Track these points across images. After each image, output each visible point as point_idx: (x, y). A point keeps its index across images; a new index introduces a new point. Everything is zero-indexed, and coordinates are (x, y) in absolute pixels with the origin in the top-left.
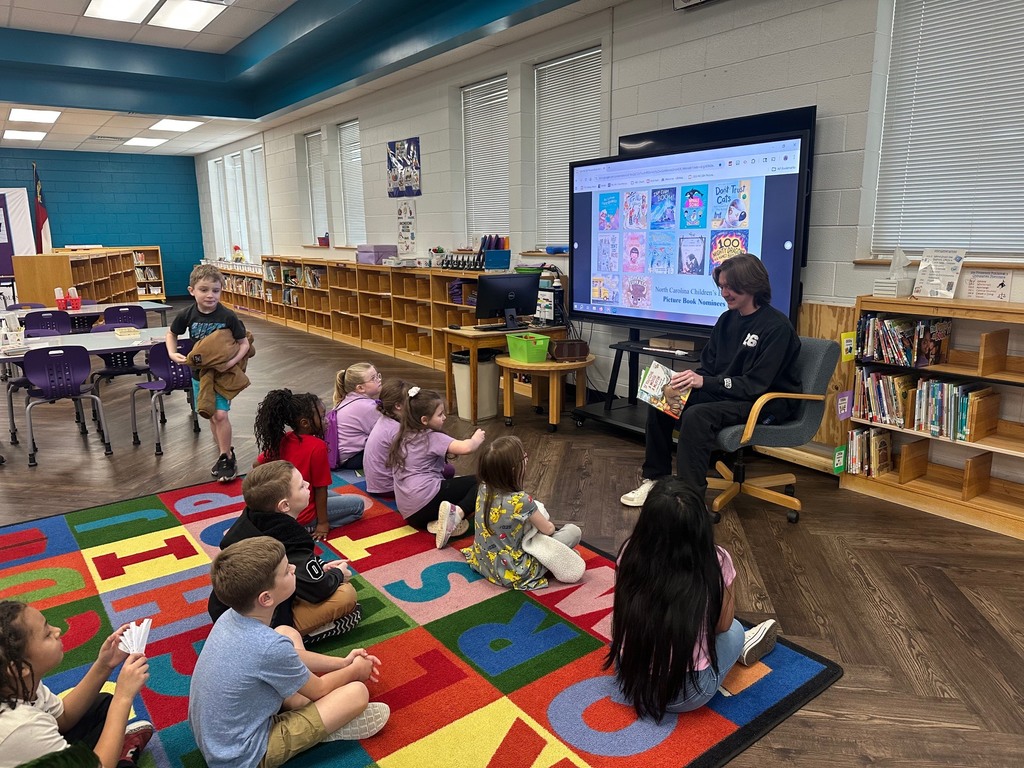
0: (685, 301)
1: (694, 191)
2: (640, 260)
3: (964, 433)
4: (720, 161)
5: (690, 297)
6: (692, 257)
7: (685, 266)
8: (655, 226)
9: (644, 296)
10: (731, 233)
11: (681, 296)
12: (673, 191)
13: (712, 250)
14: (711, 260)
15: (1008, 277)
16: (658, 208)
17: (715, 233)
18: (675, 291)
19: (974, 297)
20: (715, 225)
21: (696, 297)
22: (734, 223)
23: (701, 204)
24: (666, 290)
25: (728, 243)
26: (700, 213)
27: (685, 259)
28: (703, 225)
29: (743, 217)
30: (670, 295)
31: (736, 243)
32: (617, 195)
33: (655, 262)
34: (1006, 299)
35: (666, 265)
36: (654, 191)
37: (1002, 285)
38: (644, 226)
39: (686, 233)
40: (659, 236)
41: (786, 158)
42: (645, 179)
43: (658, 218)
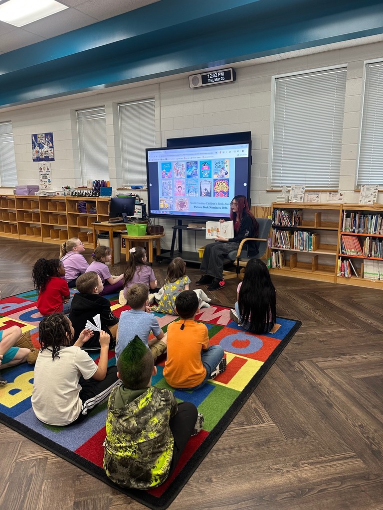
0: (204, 207)
1: (205, 163)
2: (182, 191)
3: (311, 248)
4: (216, 151)
5: (206, 206)
6: (206, 190)
7: (203, 193)
8: (188, 177)
9: (185, 206)
10: (222, 180)
11: (202, 206)
12: (196, 163)
13: (214, 186)
14: (214, 191)
15: (320, 194)
16: (190, 169)
17: (215, 180)
18: (199, 204)
19: (309, 201)
20: (215, 177)
21: (209, 206)
22: (223, 176)
23: (208, 168)
24: (195, 203)
25: (221, 184)
26: (209, 172)
27: (203, 190)
28: (210, 177)
29: (226, 174)
30: (197, 205)
31: (224, 184)
32: (170, 164)
33: (190, 192)
34: (319, 202)
35: (195, 193)
36: (187, 162)
37: (318, 197)
38: (184, 177)
39: (203, 180)
40: (190, 181)
41: (243, 151)
42: (183, 157)
43: (190, 173)
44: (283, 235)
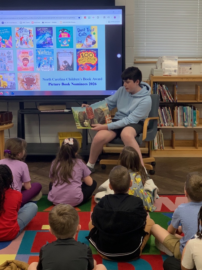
0: (63, 84)
1: (64, 30)
2: (30, 65)
3: (195, 124)
4: (79, 16)
5: (65, 82)
6: (65, 62)
7: (61, 67)
8: (39, 46)
9: (35, 83)
10: (88, 51)
11: (60, 82)
12: (51, 29)
13: (77, 58)
14: (77, 63)
15: (193, 66)
16: (41, 37)
17: (78, 50)
18: (56, 80)
19: (181, 74)
20: (79, 46)
21: (70, 82)
22: (90, 46)
23: (69, 36)
24: (50, 79)
25: (86, 55)
26: (69, 40)
27: (61, 63)
28: (71, 45)
29: (94, 43)
30: (52, 82)
31: (91, 55)
32: (9, 29)
33: (42, 65)
34: (192, 74)
35: (49, 67)
36: (37, 28)
37: (191, 69)
38: (32, 46)
39: (60, 50)
40: (41, 52)
41: (115, 17)
42: (30, 21)
43: (41, 42)
44: (165, 111)
